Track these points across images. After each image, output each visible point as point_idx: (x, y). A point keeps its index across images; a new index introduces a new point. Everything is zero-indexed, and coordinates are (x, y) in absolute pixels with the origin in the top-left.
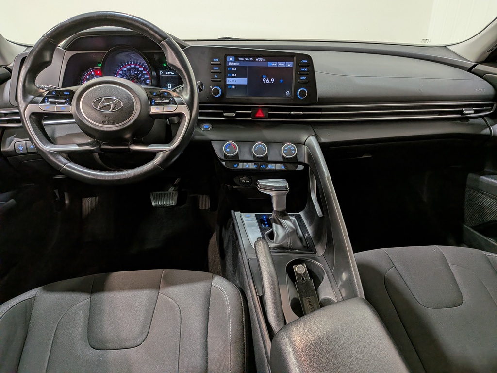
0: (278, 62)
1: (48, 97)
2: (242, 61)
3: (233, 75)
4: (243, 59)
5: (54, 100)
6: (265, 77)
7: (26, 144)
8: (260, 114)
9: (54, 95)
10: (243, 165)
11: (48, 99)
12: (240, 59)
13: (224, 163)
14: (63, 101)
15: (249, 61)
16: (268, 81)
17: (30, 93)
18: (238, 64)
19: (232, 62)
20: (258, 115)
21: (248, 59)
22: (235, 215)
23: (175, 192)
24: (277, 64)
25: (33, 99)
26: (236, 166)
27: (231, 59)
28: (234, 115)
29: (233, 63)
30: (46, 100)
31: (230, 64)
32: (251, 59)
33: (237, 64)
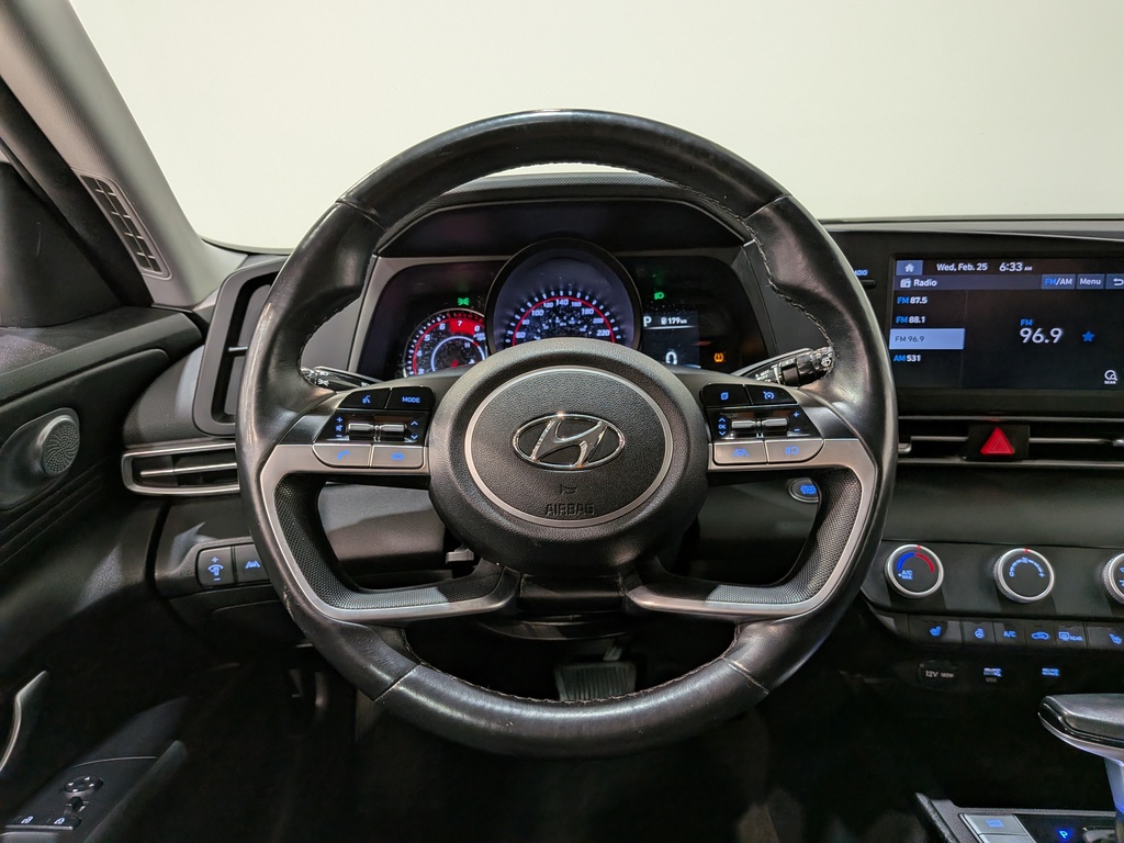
0: (1077, 273)
1: (347, 417)
2: (949, 272)
3: (914, 320)
4: (952, 268)
5: (366, 426)
6: (1030, 322)
7: (233, 554)
8: (999, 447)
9: (367, 406)
10: (962, 628)
11: (345, 424)
12: (941, 267)
13: (889, 621)
14: (400, 428)
15: (975, 272)
16: (1038, 337)
17: (283, 404)
18: (934, 283)
19: (912, 277)
20: (991, 450)
21: (970, 267)
22: (936, 810)
23: (626, 666)
24: (1076, 281)
25: (293, 421)
26: (935, 632)
27: (910, 268)
28: (908, 450)
29: (917, 282)
30: (339, 428)
31: (905, 284)
32: (983, 266)
33: (930, 283)
